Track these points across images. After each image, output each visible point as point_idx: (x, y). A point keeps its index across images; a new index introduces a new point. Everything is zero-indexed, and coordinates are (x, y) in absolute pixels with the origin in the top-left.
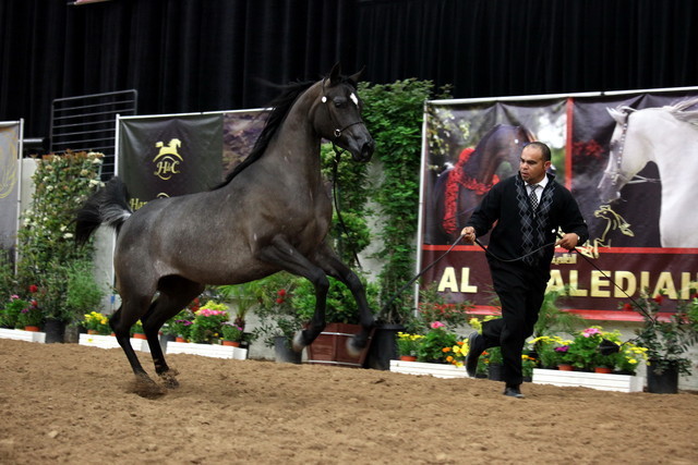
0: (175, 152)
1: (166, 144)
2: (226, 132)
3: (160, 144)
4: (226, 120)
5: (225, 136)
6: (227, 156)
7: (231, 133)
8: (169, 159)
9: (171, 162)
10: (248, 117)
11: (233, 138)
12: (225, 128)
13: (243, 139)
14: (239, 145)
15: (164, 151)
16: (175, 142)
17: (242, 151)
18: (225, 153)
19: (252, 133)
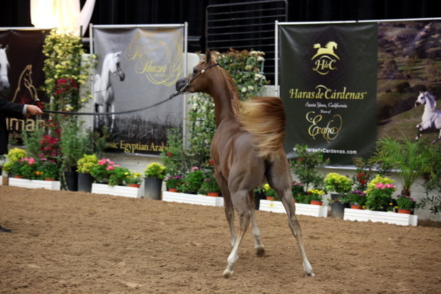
0: (332, 52)
1: (323, 46)
2: (381, 37)
3: (317, 46)
4: (381, 27)
5: (379, 40)
6: (382, 57)
7: (386, 38)
8: (327, 58)
9: (329, 61)
10: (401, 25)
11: (387, 42)
12: (379, 34)
13: (397, 43)
14: (393, 48)
15: (321, 51)
16: (332, 45)
17: (395, 53)
18: (380, 54)
19: (405, 39)
